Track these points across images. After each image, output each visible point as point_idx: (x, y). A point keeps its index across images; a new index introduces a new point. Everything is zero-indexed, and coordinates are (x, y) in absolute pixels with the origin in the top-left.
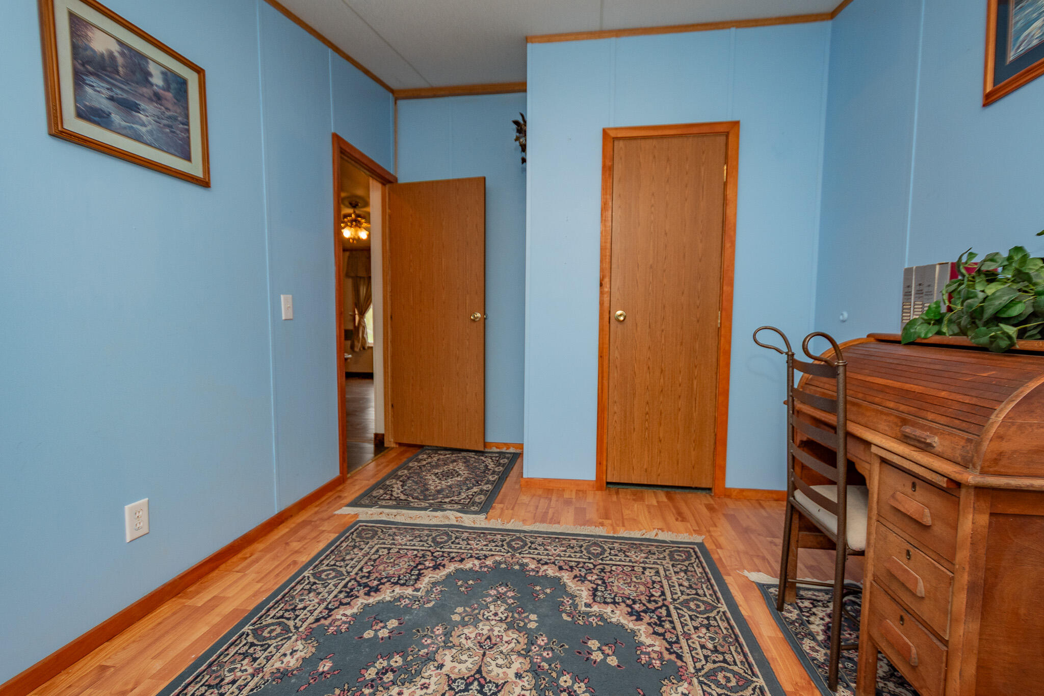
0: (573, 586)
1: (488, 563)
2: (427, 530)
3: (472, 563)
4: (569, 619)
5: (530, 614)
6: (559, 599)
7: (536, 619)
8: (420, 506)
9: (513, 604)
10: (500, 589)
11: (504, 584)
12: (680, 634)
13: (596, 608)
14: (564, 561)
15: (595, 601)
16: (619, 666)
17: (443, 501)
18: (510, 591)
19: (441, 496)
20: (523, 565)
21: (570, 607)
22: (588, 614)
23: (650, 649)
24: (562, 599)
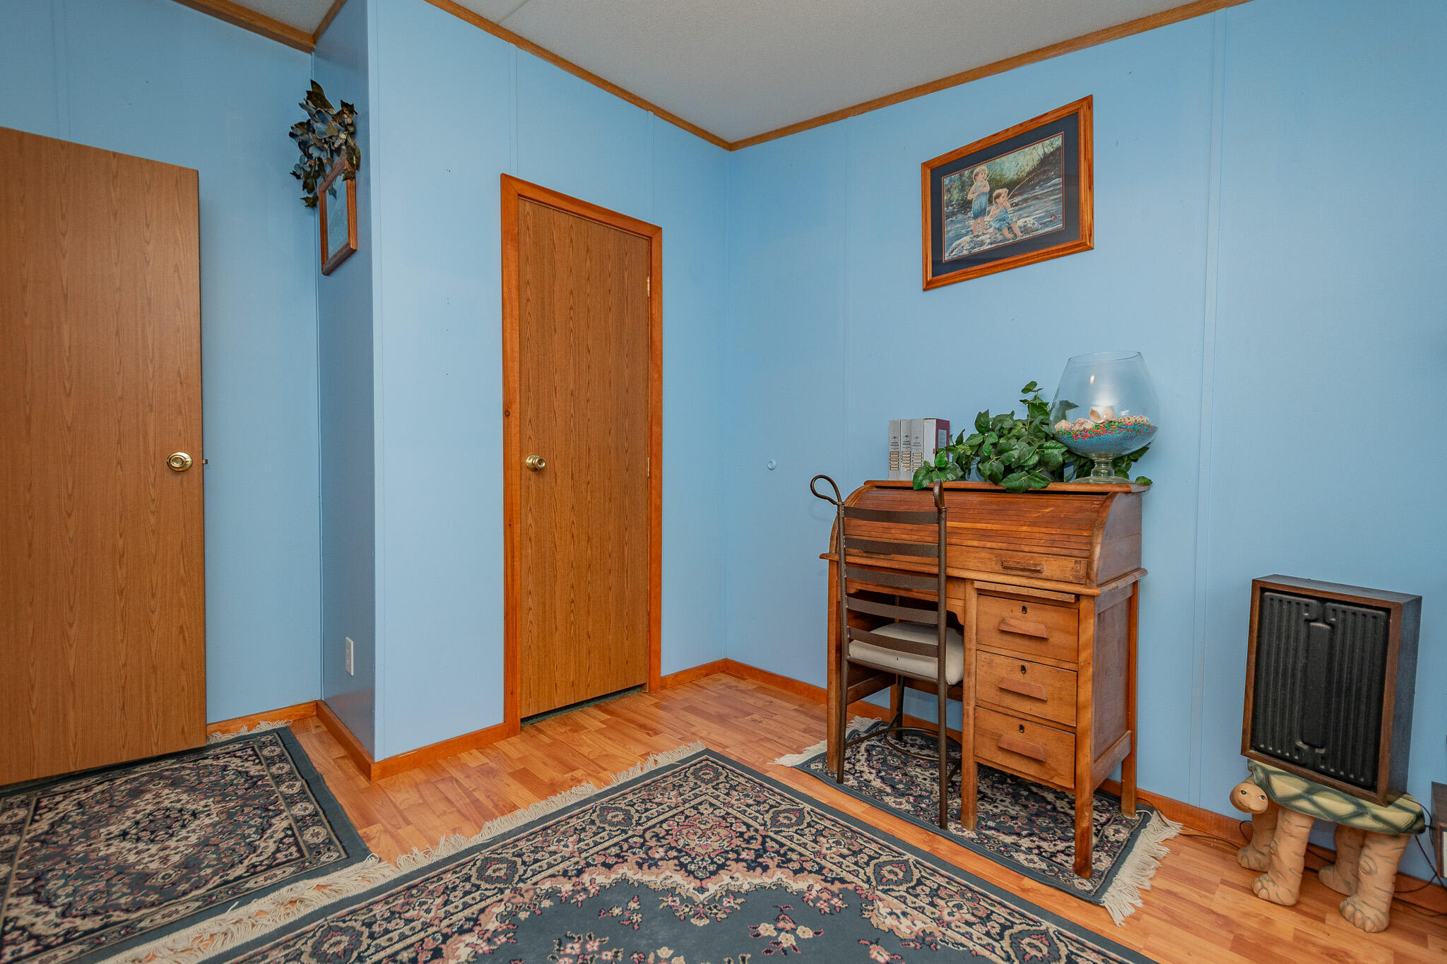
0: (653, 878)
1: (492, 925)
2: (272, 948)
3: (462, 945)
4: (706, 922)
5: (655, 952)
6: (661, 907)
7: (671, 952)
8: (175, 917)
9: (616, 956)
10: (568, 951)
11: (564, 939)
12: (812, 856)
13: (713, 887)
14: (597, 853)
15: (701, 880)
16: (817, 933)
17: (231, 878)
18: (586, 942)
19: (209, 871)
20: (552, 894)
21: (687, 906)
22: (714, 901)
23: (814, 893)
24: (665, 904)
